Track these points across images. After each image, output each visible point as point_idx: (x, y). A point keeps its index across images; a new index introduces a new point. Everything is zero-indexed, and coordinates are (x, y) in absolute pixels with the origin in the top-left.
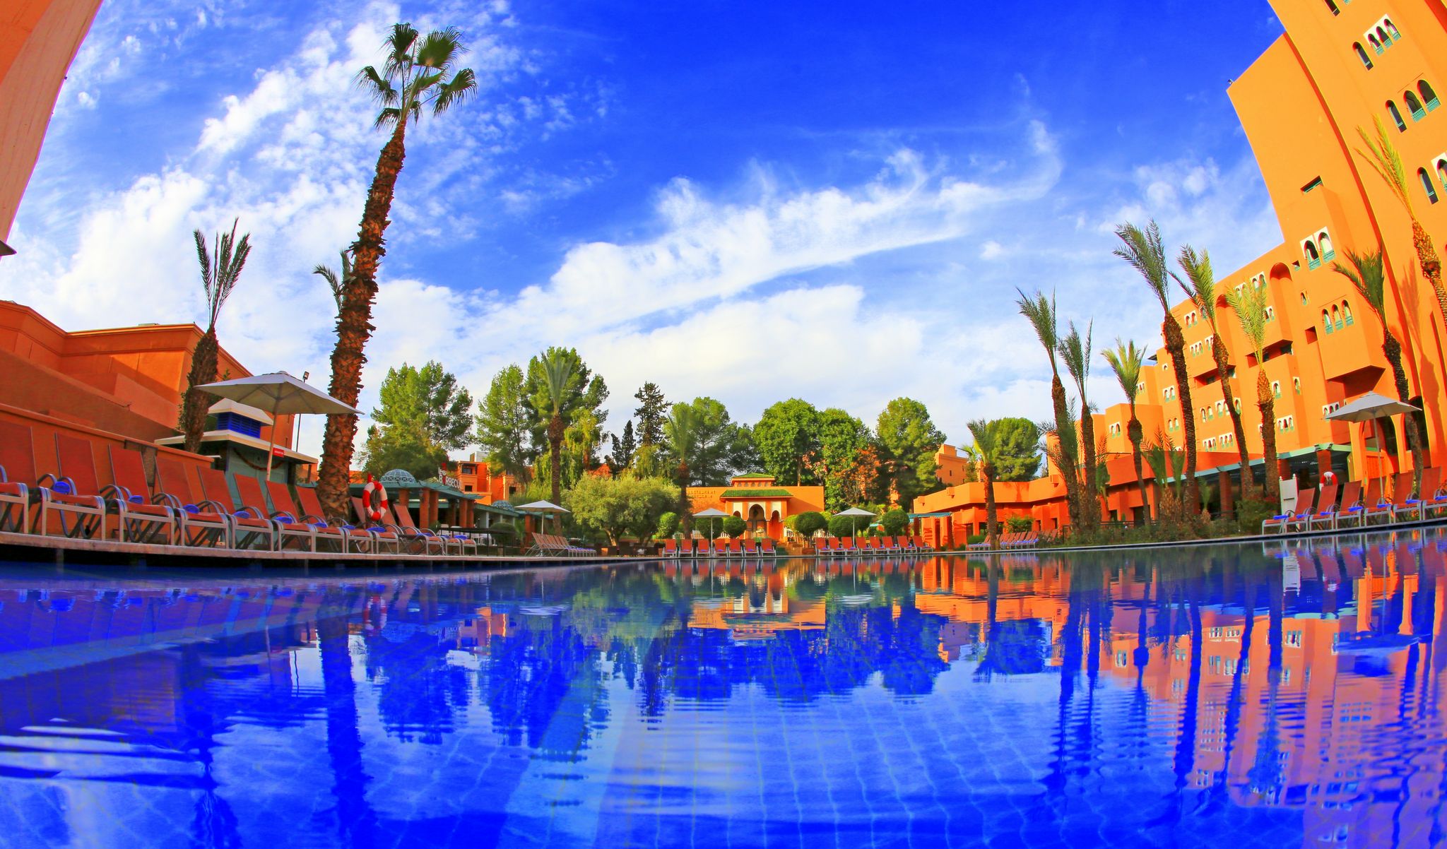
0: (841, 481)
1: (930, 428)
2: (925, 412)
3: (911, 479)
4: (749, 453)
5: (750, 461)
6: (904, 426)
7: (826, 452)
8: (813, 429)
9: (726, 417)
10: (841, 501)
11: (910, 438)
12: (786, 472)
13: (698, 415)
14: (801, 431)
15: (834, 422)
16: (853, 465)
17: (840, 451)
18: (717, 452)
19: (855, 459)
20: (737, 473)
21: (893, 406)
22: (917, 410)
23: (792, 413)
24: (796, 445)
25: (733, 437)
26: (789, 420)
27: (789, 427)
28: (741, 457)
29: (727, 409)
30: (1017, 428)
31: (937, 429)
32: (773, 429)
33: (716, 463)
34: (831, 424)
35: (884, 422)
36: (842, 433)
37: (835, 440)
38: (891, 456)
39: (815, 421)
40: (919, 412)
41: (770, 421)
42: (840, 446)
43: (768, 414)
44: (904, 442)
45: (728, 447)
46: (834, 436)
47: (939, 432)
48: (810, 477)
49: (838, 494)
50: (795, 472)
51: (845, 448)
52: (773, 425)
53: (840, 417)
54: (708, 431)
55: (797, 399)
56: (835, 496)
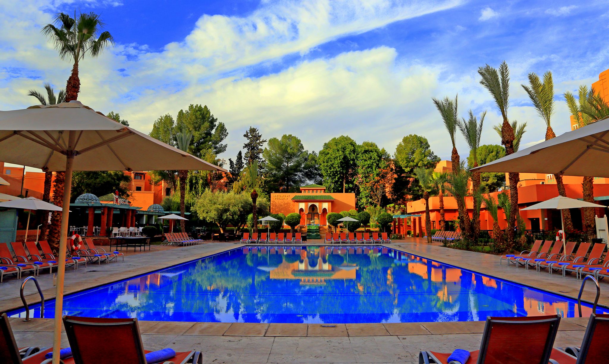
0: (370, 188)
1: (431, 154)
2: (427, 143)
3: (416, 186)
4: (316, 169)
5: (316, 174)
6: (413, 153)
7: (360, 170)
8: (353, 156)
9: (302, 147)
10: (370, 200)
11: (415, 161)
12: (336, 182)
13: (284, 146)
14: (345, 157)
15: (366, 152)
16: (377, 178)
17: (369, 170)
18: (296, 169)
19: (378, 175)
20: (308, 182)
21: (405, 140)
22: (421, 142)
23: (340, 146)
24: (341, 166)
25: (306, 159)
26: (338, 150)
27: (337, 155)
28: (310, 171)
29: (302, 143)
30: (492, 152)
31: (435, 154)
32: (329, 156)
33: (296, 175)
34: (364, 153)
35: (399, 150)
36: (371, 158)
37: (366, 163)
38: (403, 171)
39: (354, 151)
40: (423, 144)
41: (327, 151)
42: (368, 167)
43: (326, 146)
44: (411, 163)
45: (303, 166)
46: (366, 160)
47: (436, 156)
48: (351, 186)
49: (368, 196)
50: (342, 183)
51: (372, 168)
52: (328, 153)
53: (370, 148)
54: (291, 157)
55: (345, 136)
56: (367, 197)
